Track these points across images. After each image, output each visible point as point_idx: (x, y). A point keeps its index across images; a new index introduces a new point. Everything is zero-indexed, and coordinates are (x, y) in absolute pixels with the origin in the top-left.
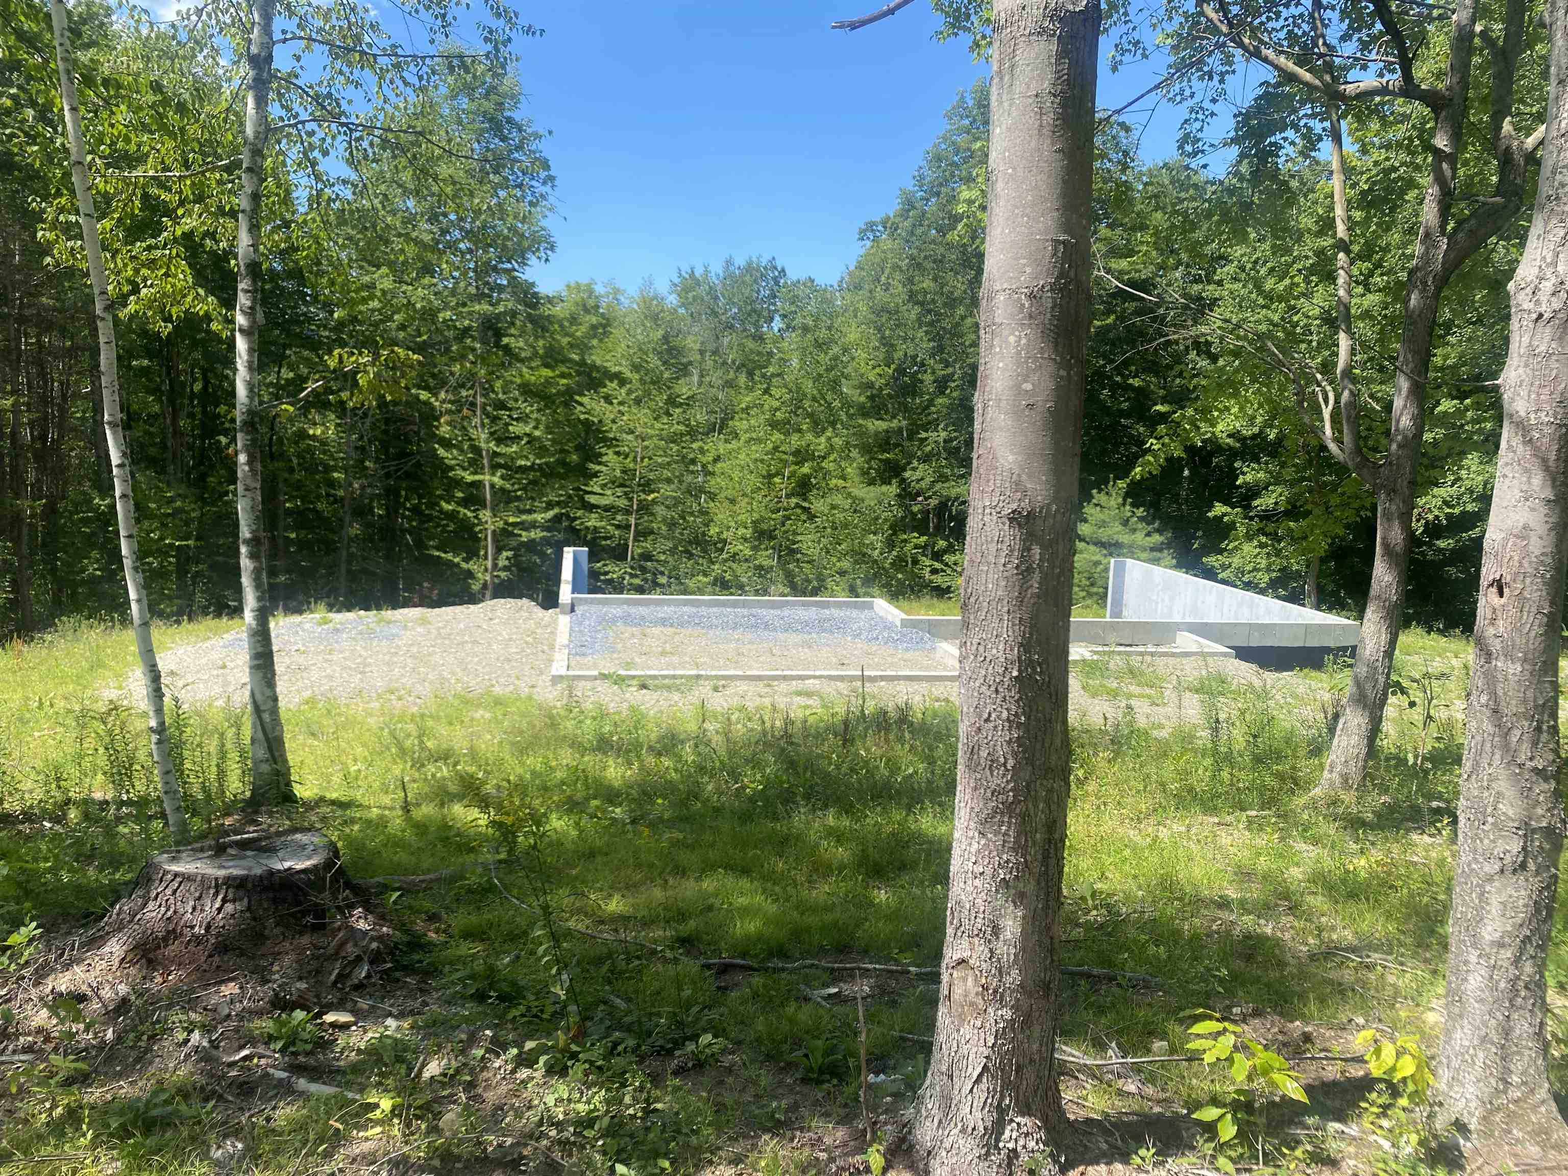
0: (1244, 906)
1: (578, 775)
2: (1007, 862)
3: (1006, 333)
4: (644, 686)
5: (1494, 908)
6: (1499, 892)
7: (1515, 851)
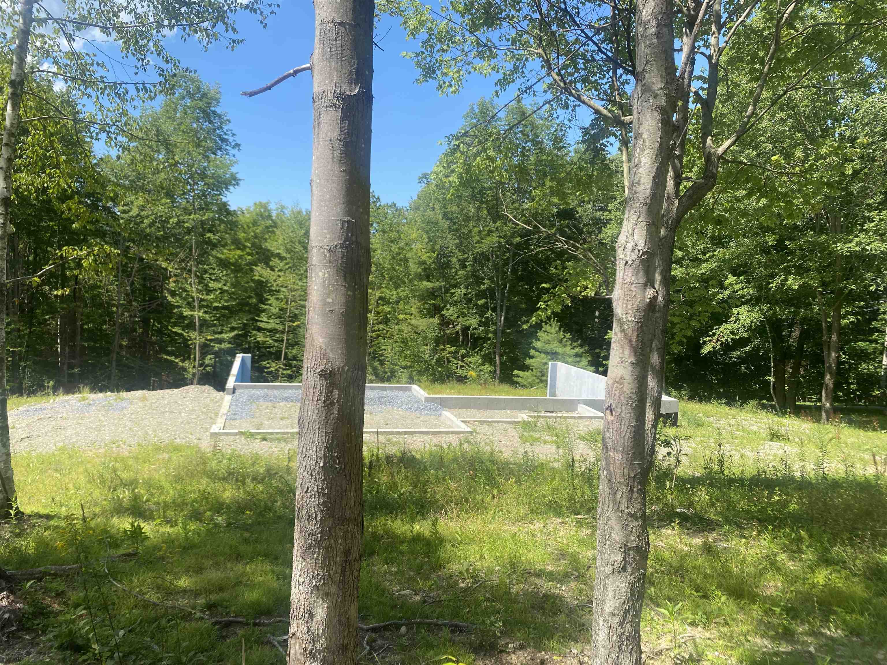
0: (552, 576)
1: (205, 496)
2: (318, 575)
3: (317, 270)
4: (264, 439)
5: (610, 593)
6: (612, 584)
7: (619, 561)
